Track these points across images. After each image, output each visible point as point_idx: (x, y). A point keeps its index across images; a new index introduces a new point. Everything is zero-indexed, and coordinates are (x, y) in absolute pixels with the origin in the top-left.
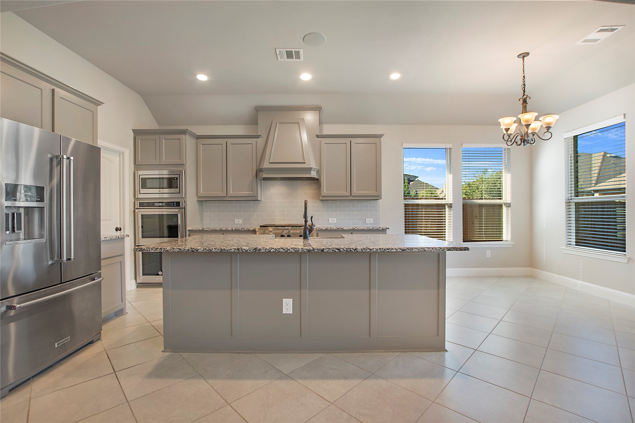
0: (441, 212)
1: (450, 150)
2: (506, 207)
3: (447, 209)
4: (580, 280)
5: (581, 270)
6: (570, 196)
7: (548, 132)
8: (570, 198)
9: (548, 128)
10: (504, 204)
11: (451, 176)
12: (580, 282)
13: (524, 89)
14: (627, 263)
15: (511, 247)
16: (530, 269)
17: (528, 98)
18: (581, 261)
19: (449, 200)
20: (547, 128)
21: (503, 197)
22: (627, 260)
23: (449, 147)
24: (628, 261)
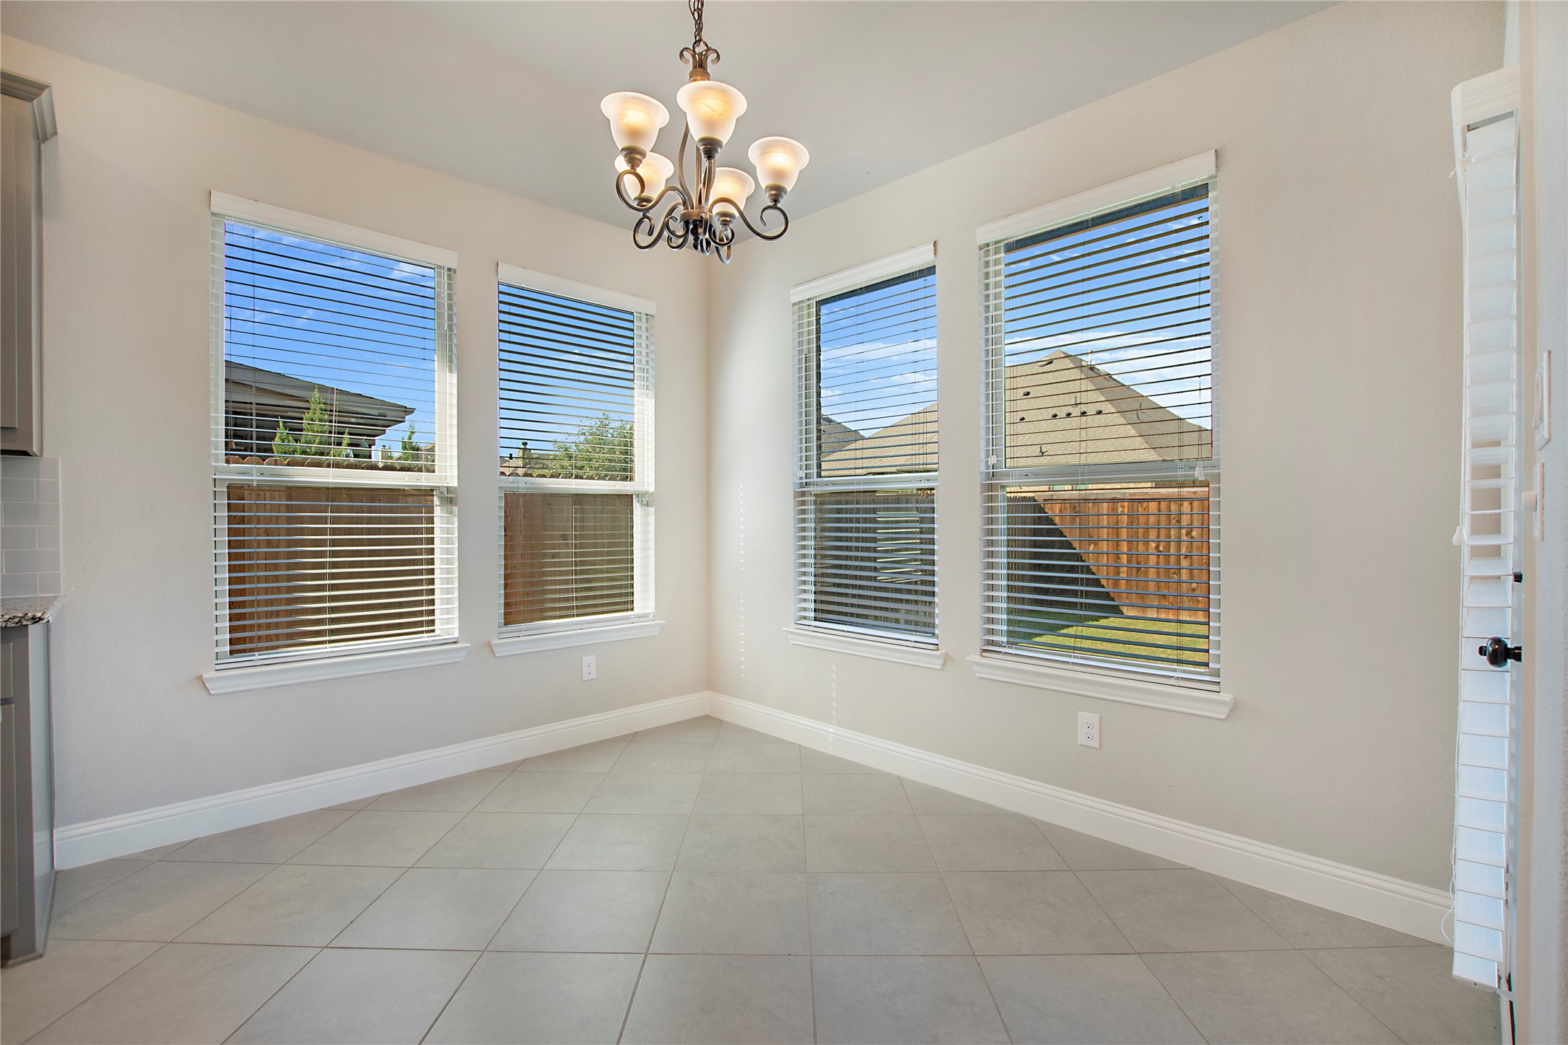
0: (410, 521)
1: (449, 276)
2: (642, 505)
3: (438, 512)
4: (832, 724)
5: (834, 695)
6: (804, 476)
7: (775, 207)
8: (804, 481)
9: (777, 193)
10: (638, 495)
11: (453, 379)
12: (832, 730)
13: (700, 16)
14: (942, 669)
15: (657, 634)
16: (708, 693)
17: (712, 56)
18: (834, 667)
19: (446, 473)
20: (773, 192)
21: (636, 476)
22: (941, 661)
23: (448, 265)
24: (944, 664)
